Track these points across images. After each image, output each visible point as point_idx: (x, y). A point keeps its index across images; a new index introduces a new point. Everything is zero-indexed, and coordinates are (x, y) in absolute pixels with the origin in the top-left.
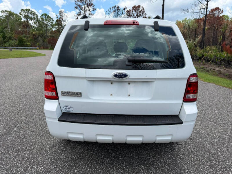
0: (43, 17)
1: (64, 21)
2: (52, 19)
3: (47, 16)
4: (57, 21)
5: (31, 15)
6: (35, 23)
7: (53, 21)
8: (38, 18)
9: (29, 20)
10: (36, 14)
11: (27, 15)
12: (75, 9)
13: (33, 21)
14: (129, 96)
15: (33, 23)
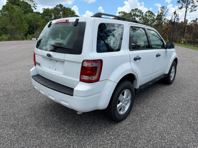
0: (147, 14)
1: (164, 15)
2: (154, 15)
3: (150, 13)
4: (158, 16)
5: (138, 13)
6: (140, 19)
7: (155, 16)
8: (143, 15)
9: (136, 17)
10: (142, 12)
11: (135, 14)
12: (177, 3)
13: (138, 17)
14: (56, 69)
15: (139, 20)
